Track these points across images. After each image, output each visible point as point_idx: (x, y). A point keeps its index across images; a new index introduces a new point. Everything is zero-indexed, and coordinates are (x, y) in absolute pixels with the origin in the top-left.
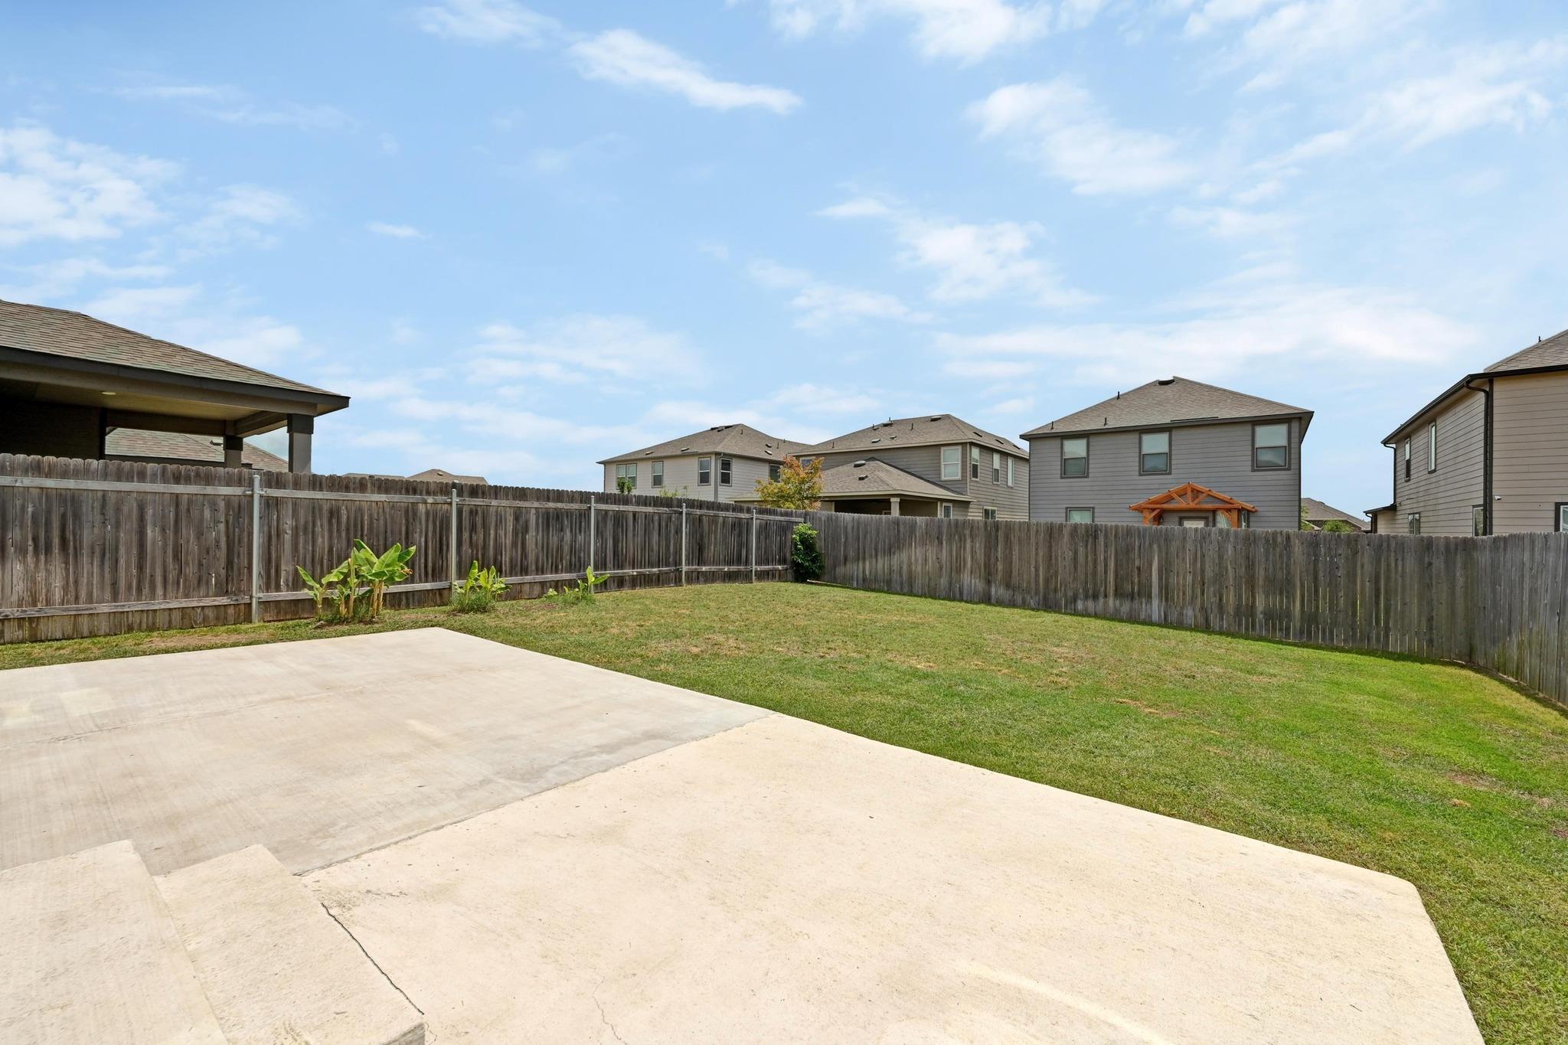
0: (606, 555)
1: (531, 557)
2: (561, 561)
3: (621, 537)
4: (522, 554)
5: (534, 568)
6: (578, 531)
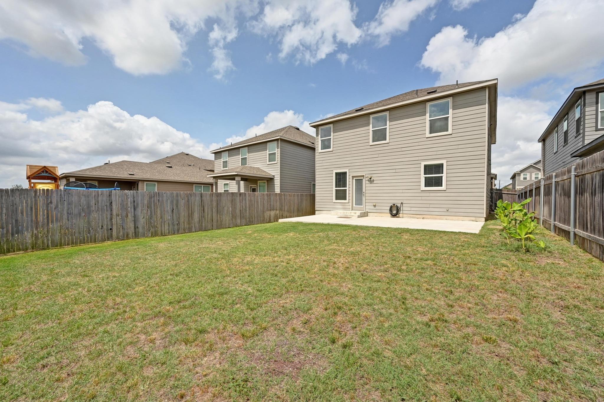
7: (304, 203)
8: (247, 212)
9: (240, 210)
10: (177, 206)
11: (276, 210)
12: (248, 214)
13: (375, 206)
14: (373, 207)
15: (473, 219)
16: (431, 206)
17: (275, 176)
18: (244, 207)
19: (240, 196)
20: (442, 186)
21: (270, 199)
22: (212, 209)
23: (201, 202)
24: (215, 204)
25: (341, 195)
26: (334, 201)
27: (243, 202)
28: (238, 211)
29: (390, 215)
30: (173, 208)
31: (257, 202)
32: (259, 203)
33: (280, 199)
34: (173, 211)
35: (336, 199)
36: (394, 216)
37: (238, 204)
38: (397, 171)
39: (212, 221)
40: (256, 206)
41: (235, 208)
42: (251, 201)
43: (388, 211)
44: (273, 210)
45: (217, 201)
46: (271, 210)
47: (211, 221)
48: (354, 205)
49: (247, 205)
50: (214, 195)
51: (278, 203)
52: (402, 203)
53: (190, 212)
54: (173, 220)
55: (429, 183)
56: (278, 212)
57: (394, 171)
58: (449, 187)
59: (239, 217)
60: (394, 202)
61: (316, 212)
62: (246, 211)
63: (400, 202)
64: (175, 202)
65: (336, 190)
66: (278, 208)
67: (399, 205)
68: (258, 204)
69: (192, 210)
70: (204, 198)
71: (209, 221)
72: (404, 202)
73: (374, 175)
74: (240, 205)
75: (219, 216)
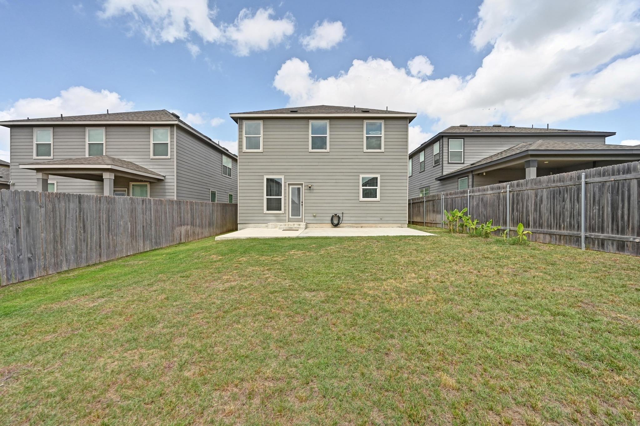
0: (603, 220)
1: (545, 218)
2: (563, 222)
3: (620, 205)
4: (539, 217)
5: (546, 224)
6: (576, 201)
7: (215, 215)
8: (153, 228)
9: (143, 226)
10: (28, 222)
11: (188, 225)
12: (153, 233)
13: (314, 216)
14: (313, 218)
15: (400, 225)
16: (368, 215)
17: (167, 177)
18: (149, 222)
19: (143, 204)
20: (376, 197)
21: (180, 208)
22: (100, 226)
23: (80, 212)
24: (105, 216)
25: (274, 205)
26: (265, 211)
27: (147, 213)
28: (139, 228)
29: (331, 225)
30: (17, 225)
31: (166, 213)
32: (168, 215)
33: (191, 209)
34: (17, 231)
35: (268, 209)
36: (336, 226)
37: (140, 216)
38: (337, 181)
39: (100, 247)
40: (163, 220)
41: (136, 223)
42: (157, 211)
43: (330, 222)
44: (184, 225)
45: (109, 211)
46: (181, 225)
47: (98, 248)
48: (290, 217)
49: (153, 218)
50: (102, 201)
51: (189, 215)
52: (343, 213)
53: (58, 232)
54: (19, 250)
55: (367, 194)
56: (189, 227)
57: (335, 181)
58: (383, 198)
59: (142, 237)
60: (336, 212)
61: (239, 226)
62: (151, 227)
63: (341, 212)
64: (23, 212)
65: (268, 199)
66: (189, 223)
67: (340, 215)
68: (166, 217)
69: (61, 229)
70: (85, 205)
71: (94, 247)
72: (344, 212)
73: (314, 184)
74: (143, 217)
75: (111, 237)
